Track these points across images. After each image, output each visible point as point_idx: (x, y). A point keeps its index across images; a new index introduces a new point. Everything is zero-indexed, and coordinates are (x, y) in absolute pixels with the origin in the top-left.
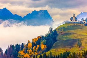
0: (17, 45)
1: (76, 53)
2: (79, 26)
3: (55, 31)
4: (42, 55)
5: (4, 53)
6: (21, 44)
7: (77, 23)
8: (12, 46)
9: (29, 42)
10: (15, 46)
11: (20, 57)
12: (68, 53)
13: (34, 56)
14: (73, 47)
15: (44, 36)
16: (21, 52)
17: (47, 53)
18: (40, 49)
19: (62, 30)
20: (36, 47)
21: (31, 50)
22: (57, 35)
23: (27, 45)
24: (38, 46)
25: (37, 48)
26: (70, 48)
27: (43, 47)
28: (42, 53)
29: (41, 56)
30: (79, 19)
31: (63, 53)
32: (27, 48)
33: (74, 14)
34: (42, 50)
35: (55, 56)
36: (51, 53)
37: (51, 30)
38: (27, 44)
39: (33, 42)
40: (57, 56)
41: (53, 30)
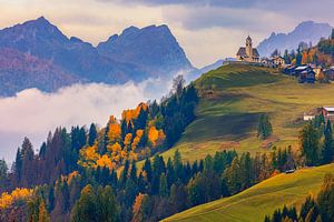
0: (75, 131)
1: (253, 156)
2: (264, 73)
3: (192, 87)
4: (151, 159)
5: (36, 153)
6: (88, 127)
7: (257, 65)
8: (61, 133)
9: (112, 120)
10: (69, 131)
11: (84, 165)
12: (230, 156)
13: (127, 162)
14: (246, 137)
15: (159, 102)
16: (89, 152)
17: (168, 155)
18: (144, 142)
19: (213, 86)
20: (134, 136)
21: (117, 145)
22: (197, 99)
23: (107, 129)
24: (140, 132)
25: (137, 140)
26: (237, 139)
27: (154, 135)
28: (152, 154)
29: (148, 163)
30: (266, 54)
31: (213, 154)
32: (107, 139)
33: (249, 38)
34: (150, 147)
35: (191, 164)
36: (177, 154)
37: (180, 87)
38: (105, 126)
39: (124, 122)
40: (195, 164)
41: (185, 85)
